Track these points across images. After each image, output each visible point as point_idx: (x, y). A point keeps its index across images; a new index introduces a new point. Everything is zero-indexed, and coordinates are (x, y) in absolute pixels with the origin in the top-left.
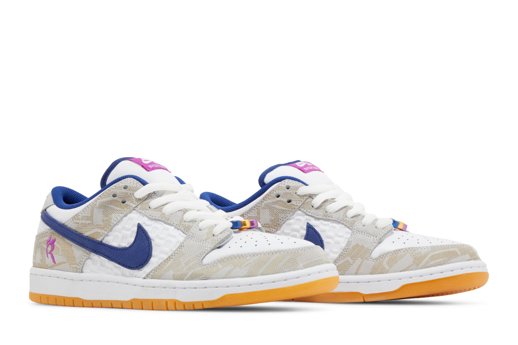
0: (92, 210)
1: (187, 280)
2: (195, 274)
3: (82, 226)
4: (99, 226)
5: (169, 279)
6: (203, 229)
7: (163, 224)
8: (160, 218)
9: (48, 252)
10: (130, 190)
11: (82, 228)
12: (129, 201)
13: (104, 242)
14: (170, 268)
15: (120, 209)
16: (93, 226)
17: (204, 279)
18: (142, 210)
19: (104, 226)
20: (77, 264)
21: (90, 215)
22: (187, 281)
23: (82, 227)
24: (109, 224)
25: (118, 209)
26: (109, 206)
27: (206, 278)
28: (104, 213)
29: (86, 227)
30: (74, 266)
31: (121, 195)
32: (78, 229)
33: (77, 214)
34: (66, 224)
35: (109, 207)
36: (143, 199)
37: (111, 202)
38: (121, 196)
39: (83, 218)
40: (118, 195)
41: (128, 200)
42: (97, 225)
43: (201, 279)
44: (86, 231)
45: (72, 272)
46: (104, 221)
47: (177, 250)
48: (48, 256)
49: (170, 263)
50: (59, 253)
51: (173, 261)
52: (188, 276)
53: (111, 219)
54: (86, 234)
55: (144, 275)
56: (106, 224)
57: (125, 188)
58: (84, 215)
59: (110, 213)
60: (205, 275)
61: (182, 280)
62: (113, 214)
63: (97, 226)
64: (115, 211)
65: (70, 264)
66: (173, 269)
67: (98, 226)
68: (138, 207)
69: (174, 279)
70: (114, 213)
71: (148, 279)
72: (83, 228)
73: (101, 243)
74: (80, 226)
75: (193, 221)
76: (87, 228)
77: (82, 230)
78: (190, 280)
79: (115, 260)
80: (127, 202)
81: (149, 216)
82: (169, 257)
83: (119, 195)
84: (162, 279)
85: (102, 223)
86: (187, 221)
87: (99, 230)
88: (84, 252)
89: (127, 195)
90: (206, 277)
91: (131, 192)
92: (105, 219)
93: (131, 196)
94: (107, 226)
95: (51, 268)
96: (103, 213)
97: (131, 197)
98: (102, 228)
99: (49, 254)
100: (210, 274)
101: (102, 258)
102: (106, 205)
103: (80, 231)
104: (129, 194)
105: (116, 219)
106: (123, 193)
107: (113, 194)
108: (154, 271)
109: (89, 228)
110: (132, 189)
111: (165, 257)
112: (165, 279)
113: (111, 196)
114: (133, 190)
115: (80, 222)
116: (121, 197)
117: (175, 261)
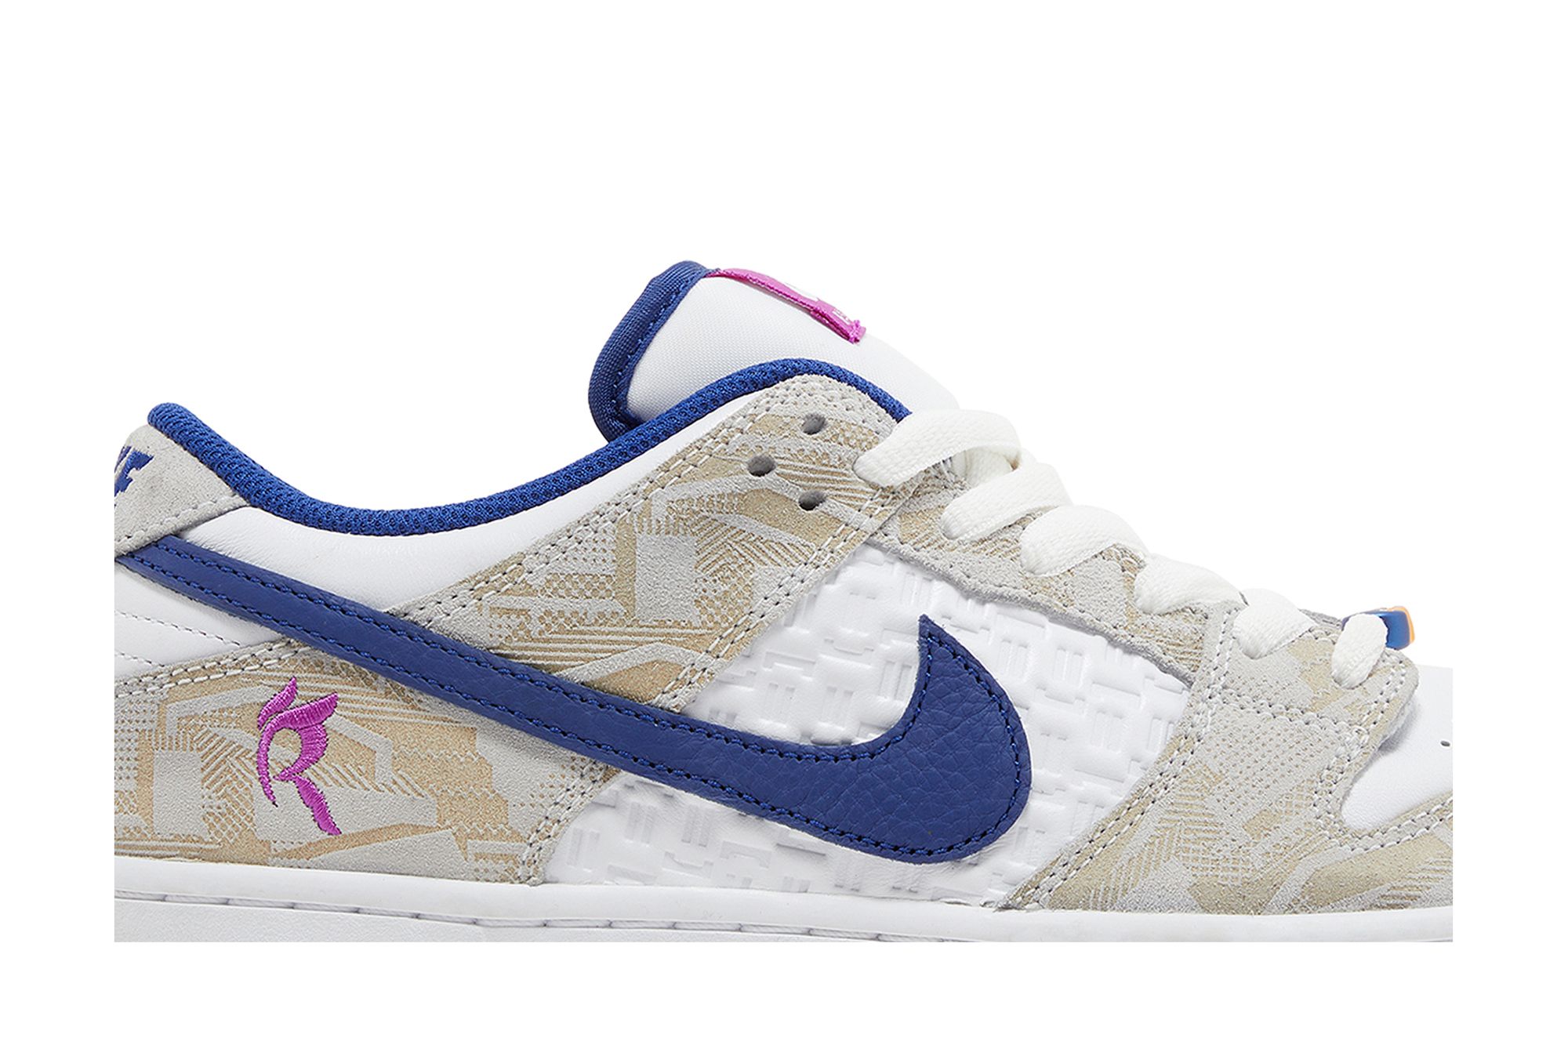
0: (626, 546)
1: (1290, 908)
2: (1328, 878)
3: (555, 628)
4: (671, 631)
5: (1171, 908)
6: (1264, 650)
7: (1044, 619)
8: (1023, 593)
9: (275, 769)
10: (841, 439)
11: (548, 641)
12: (840, 496)
13: (703, 712)
14: (1164, 854)
15: (796, 539)
16: (629, 629)
17: (1384, 902)
18: (919, 546)
19: (703, 631)
20: (516, 835)
21: (610, 568)
22: (1289, 918)
23: (547, 635)
24: (737, 618)
25: (786, 537)
26: (732, 520)
27: (1399, 901)
28: (704, 559)
29: (581, 633)
30: (492, 845)
31: (800, 464)
32: (521, 644)
33: (506, 563)
34: (416, 615)
35: (733, 528)
36: (907, 492)
37: (742, 502)
38: (796, 468)
39: (556, 584)
40: (783, 466)
41: (835, 492)
42: (662, 624)
43: (1373, 906)
44: (583, 655)
45: (472, 880)
46: (704, 603)
47: (1166, 757)
48: (269, 795)
49: (1148, 825)
50: (370, 774)
51: (1166, 816)
52: (1290, 889)
53: (747, 594)
54: (580, 672)
55: (1000, 894)
56: (717, 618)
57: (815, 426)
58: (569, 567)
59: (741, 561)
60: (1387, 885)
61: (1259, 908)
62: (758, 565)
63: (657, 630)
64: (770, 548)
65: (461, 838)
66: (1181, 853)
67: (667, 630)
68: (887, 529)
69: (1206, 910)
70: (765, 559)
71: (1034, 910)
72: (559, 641)
73: (681, 722)
74: (535, 628)
75: (1183, 610)
76: (587, 637)
77: (545, 650)
78: (1304, 909)
79: (792, 810)
80: (830, 502)
81: (965, 578)
82: (1139, 794)
83: (787, 462)
84: (1123, 908)
85: (694, 615)
86: (1157, 610)
87: (673, 653)
88: (568, 772)
89: (824, 469)
90: (1394, 892)
91: (845, 451)
92: (711, 594)
93: (843, 470)
94: (726, 629)
95: (298, 856)
96: (698, 558)
97: (845, 475)
98: (695, 641)
99: (284, 778)
100: (1416, 876)
101: (691, 801)
102: (716, 516)
103: (532, 653)
104: (834, 461)
105: (782, 592)
106: (807, 452)
107: (752, 456)
108: (1065, 869)
109: (604, 637)
110: (848, 434)
111: (1116, 796)
112: (1146, 908)
113: (744, 467)
114: (853, 442)
115: (537, 605)
116: (796, 476)
117: (1175, 812)
